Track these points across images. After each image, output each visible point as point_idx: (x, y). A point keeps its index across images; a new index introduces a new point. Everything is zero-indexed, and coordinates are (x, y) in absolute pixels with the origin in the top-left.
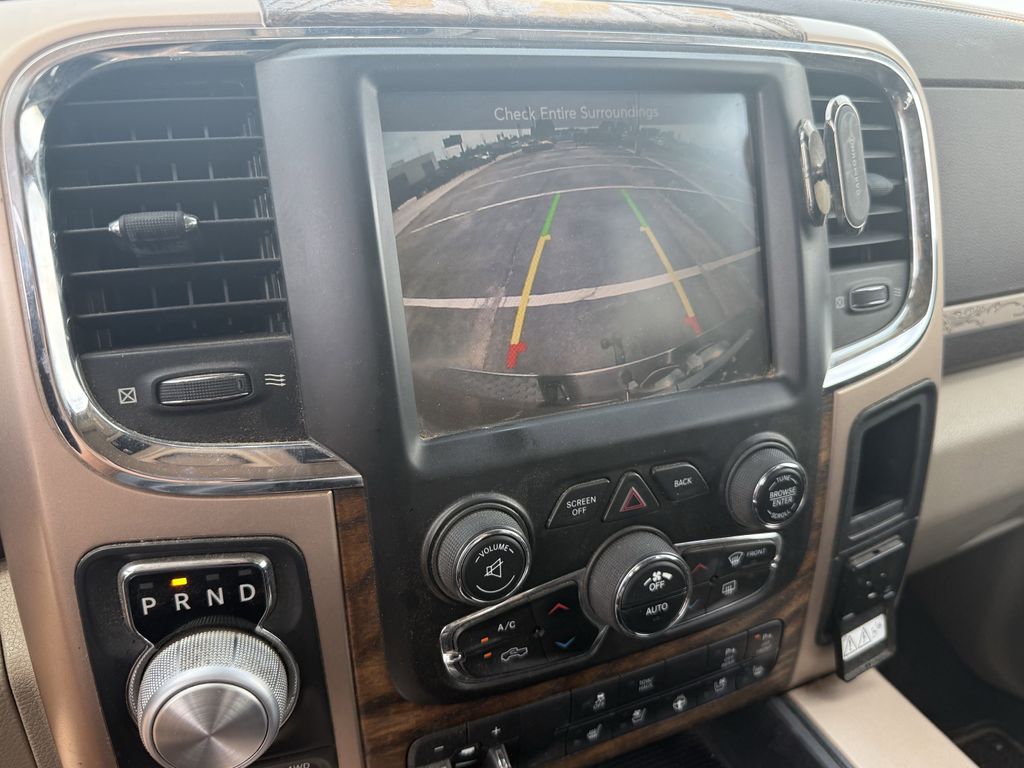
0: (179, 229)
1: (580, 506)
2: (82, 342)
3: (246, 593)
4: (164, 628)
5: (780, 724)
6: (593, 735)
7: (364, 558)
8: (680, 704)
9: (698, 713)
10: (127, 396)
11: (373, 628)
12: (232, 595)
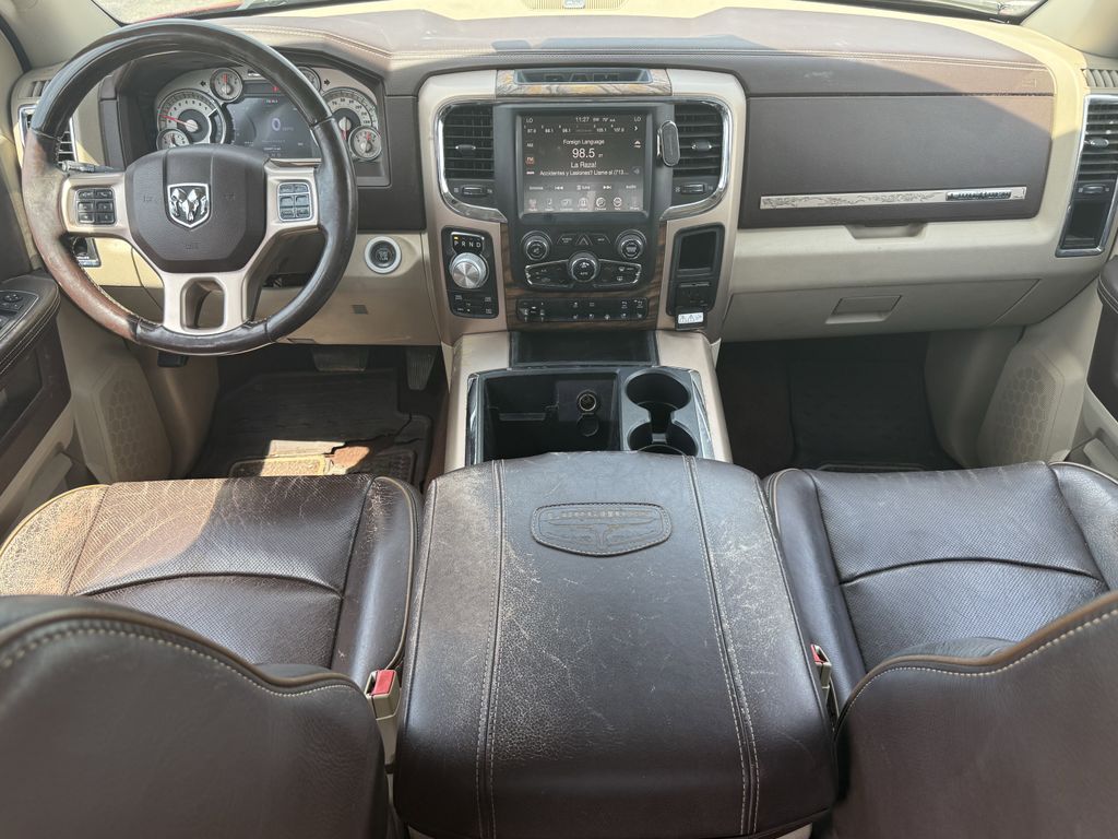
0: (471, 150)
1: (566, 240)
2: (447, 175)
3: (478, 245)
4: (460, 250)
5: (650, 338)
6: (575, 317)
7: (507, 242)
8: (607, 317)
9: (614, 324)
10: (456, 190)
11: (508, 262)
12: (475, 245)
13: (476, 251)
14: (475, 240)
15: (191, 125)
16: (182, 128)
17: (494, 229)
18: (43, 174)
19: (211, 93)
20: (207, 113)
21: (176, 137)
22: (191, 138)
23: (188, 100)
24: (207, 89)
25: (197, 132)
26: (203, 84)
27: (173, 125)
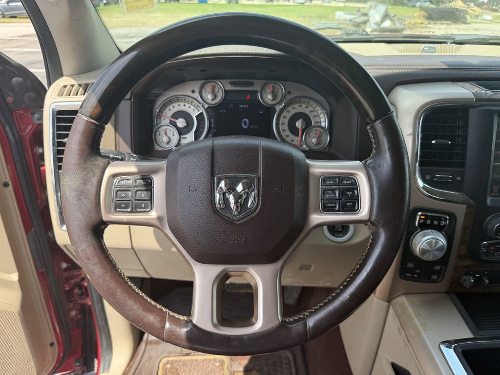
0: (446, 144)
3: (442, 223)
4: (424, 227)
7: (470, 221)
10: (428, 177)
12: (439, 223)
13: (439, 229)
14: (439, 219)
15: (181, 123)
16: (174, 124)
17: (460, 211)
18: (85, 161)
19: (199, 99)
20: (194, 114)
21: (168, 131)
22: (181, 132)
23: (181, 103)
24: (196, 95)
25: (185, 127)
26: (193, 92)
27: (167, 121)
